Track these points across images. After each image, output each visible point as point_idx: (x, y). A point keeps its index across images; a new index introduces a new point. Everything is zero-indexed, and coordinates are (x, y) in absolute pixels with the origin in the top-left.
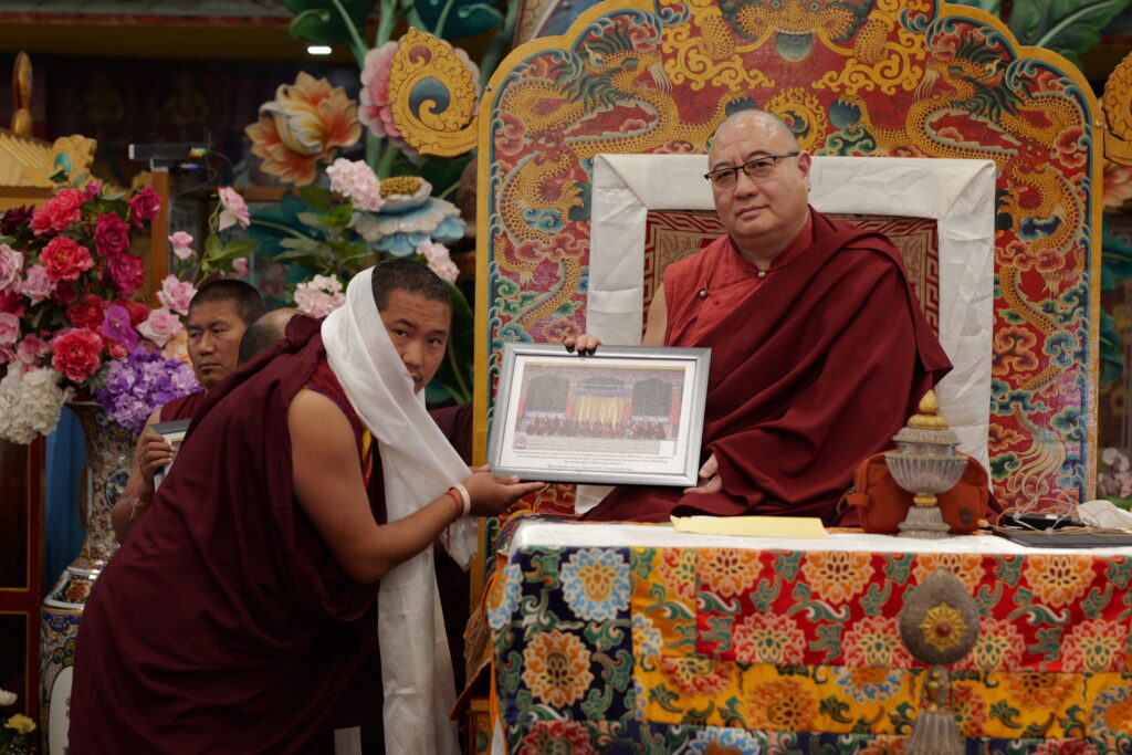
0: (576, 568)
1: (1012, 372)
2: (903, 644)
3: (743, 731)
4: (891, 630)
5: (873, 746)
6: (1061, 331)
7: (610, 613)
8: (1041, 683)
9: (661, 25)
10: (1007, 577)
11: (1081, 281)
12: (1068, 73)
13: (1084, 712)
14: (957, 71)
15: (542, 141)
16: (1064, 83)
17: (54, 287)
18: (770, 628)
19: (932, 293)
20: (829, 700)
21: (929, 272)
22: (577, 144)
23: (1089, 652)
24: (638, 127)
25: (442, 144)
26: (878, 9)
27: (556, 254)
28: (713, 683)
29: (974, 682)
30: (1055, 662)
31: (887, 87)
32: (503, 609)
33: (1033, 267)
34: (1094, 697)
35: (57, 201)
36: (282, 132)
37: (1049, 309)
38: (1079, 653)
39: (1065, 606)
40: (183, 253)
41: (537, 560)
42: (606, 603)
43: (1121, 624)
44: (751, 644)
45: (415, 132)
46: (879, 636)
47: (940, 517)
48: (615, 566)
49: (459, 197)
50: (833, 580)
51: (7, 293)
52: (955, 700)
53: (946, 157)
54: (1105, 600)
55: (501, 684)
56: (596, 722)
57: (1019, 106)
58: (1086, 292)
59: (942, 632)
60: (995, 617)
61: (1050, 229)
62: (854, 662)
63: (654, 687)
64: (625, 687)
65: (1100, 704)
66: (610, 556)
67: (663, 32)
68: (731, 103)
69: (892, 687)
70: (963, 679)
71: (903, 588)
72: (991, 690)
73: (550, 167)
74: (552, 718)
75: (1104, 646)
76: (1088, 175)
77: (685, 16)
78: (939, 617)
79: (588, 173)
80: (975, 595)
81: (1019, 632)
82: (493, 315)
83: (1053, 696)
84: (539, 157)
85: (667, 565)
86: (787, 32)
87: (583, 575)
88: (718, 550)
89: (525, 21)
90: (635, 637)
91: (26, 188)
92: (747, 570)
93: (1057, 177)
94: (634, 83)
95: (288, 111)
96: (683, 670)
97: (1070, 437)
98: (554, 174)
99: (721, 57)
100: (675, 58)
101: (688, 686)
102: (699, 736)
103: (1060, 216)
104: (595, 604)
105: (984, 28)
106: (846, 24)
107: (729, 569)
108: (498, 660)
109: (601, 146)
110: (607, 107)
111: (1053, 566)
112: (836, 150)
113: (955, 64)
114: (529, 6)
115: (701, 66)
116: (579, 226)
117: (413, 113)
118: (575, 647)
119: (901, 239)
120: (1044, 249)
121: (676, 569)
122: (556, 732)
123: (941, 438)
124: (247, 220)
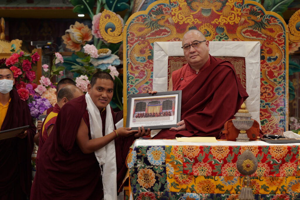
0: (151, 152)
1: (266, 97)
2: (238, 170)
3: (196, 194)
4: (234, 166)
5: (230, 197)
6: (278, 86)
7: (160, 163)
8: (274, 179)
9: (171, 7)
10: (265, 152)
11: (283, 73)
12: (279, 18)
13: (285, 186)
14: (250, 18)
15: (140, 39)
16: (278, 21)
18: (202, 166)
19: (244, 77)
20: (218, 185)
21: (243, 71)
23: (287, 171)
24: (165, 34)
25: (114, 40)
26: (228, 2)
27: (144, 69)
28: (188, 181)
29: (257, 180)
30: (278, 174)
31: (231, 23)
32: (132, 163)
33: (271, 69)
34: (289, 183)
35: (12, 57)
36: (72, 37)
37: (275, 81)
38: (284, 171)
39: (280, 159)
40: (46, 70)
41: (140, 150)
42: (159, 161)
43: (295, 163)
44: (198, 171)
45: (106, 37)
46: (231, 168)
47: (247, 136)
48: (161, 151)
49: (119, 54)
50: (219, 153)
52: (252, 184)
53: (247, 41)
54: (291, 157)
55: (132, 182)
56: (157, 192)
57: (266, 27)
58: (285, 76)
59: (248, 167)
60: (262, 162)
61: (275, 59)
62: (225, 175)
63: (172, 183)
64: (165, 183)
65: (290, 184)
66: (160, 148)
67: (172, 9)
68: (190, 28)
69: (235, 181)
70: (254, 179)
71: (238, 155)
72: (261, 181)
73: (142, 45)
74: (145, 191)
75: (291, 169)
76: (285, 45)
77: (177, 5)
78: (247, 163)
79: (152, 47)
80: (256, 157)
81: (268, 166)
82: (128, 85)
83: (277, 183)
84: (139, 43)
85: (175, 150)
86: (205, 9)
88: (188, 146)
89: (135, 7)
90: (167, 169)
92: (196, 151)
93: (276, 46)
94: (164, 22)
95: (73, 32)
96: (180, 178)
97: (281, 114)
98: (143, 47)
99: (187, 15)
100: (175, 16)
101: (181, 182)
102: (184, 195)
103: (277, 56)
104: (156, 161)
105: (256, 6)
106: (220, 6)
107: (191, 151)
108: (131, 176)
109: (156, 40)
110: (157, 29)
111: (277, 149)
112: (218, 39)
113: (249, 16)
114: (136, 3)
115: (182, 18)
116: (150, 61)
117: (106, 32)
118: (151, 172)
119: (236, 63)
120: (273, 65)
121: (177, 151)
122: (146, 195)
123: (247, 115)
124: (63, 61)
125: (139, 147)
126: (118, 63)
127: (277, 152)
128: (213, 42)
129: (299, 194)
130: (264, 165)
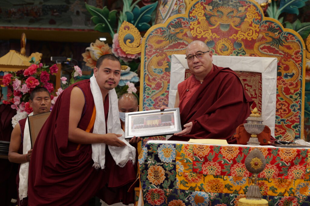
0: (162, 149)
1: (281, 113)
2: (247, 171)
3: (205, 192)
4: (244, 167)
5: (239, 197)
6: (294, 103)
7: (170, 161)
8: (283, 182)
9: (190, 21)
10: (274, 154)
11: (300, 90)
12: (296, 35)
13: (294, 189)
14: (268, 34)
15: (158, 51)
16: (296, 38)
17: (29, 90)
18: (212, 165)
19: (260, 92)
20: (227, 185)
21: (259, 87)
22: (167, 52)
23: (295, 174)
24: (183, 47)
25: (132, 51)
26: (247, 18)
27: (161, 80)
28: (197, 180)
29: (265, 181)
30: (287, 176)
31: (249, 38)
32: (142, 159)
33: (287, 86)
34: (297, 185)
35: (31, 67)
36: (91, 55)
37: (291, 97)
38: (293, 174)
39: (289, 161)
40: (64, 82)
41: (151, 146)
42: (169, 158)
43: (304, 166)
44: (207, 170)
45: (125, 48)
46: (240, 168)
47: (258, 140)
48: (172, 149)
50: (229, 154)
52: (260, 186)
53: (264, 57)
54: (300, 160)
55: (142, 178)
56: (166, 189)
57: (284, 44)
58: (301, 93)
59: (256, 165)
60: (271, 164)
61: (291, 76)
62: (234, 175)
63: (181, 180)
64: (173, 181)
65: (298, 187)
66: (170, 146)
67: (190, 23)
68: (208, 42)
69: (244, 182)
70: (262, 180)
71: (246, 156)
72: (270, 183)
73: (160, 57)
74: (155, 188)
75: (299, 172)
76: (302, 62)
77: (196, 19)
78: (255, 161)
79: (170, 59)
80: (266, 158)
81: (277, 168)
82: (144, 96)
83: (286, 185)
84: (157, 55)
85: (186, 149)
86: (223, 24)
87: (163, 151)
88: (199, 145)
90: (177, 167)
91: (23, 66)
92: (206, 150)
93: (293, 63)
94: (183, 36)
95: (93, 50)
96: (189, 176)
97: (296, 131)
98: (161, 59)
99: (205, 30)
100: (193, 30)
101: (190, 180)
102: (193, 193)
103: (294, 73)
104: (166, 158)
105: (275, 23)
106: (238, 22)
107: (201, 150)
108: (141, 172)
109: (174, 52)
110: (175, 42)
111: (286, 151)
112: (235, 54)
113: (267, 32)
114: (157, 22)
115: (200, 32)
116: (167, 73)
117: (124, 42)
118: (161, 169)
119: (252, 78)
120: (290, 81)
121: (188, 150)
122: (155, 192)
123: (259, 119)
124: (81, 75)
125: (150, 144)
126: (137, 80)
127: (286, 154)
128: (230, 57)
129: (307, 197)
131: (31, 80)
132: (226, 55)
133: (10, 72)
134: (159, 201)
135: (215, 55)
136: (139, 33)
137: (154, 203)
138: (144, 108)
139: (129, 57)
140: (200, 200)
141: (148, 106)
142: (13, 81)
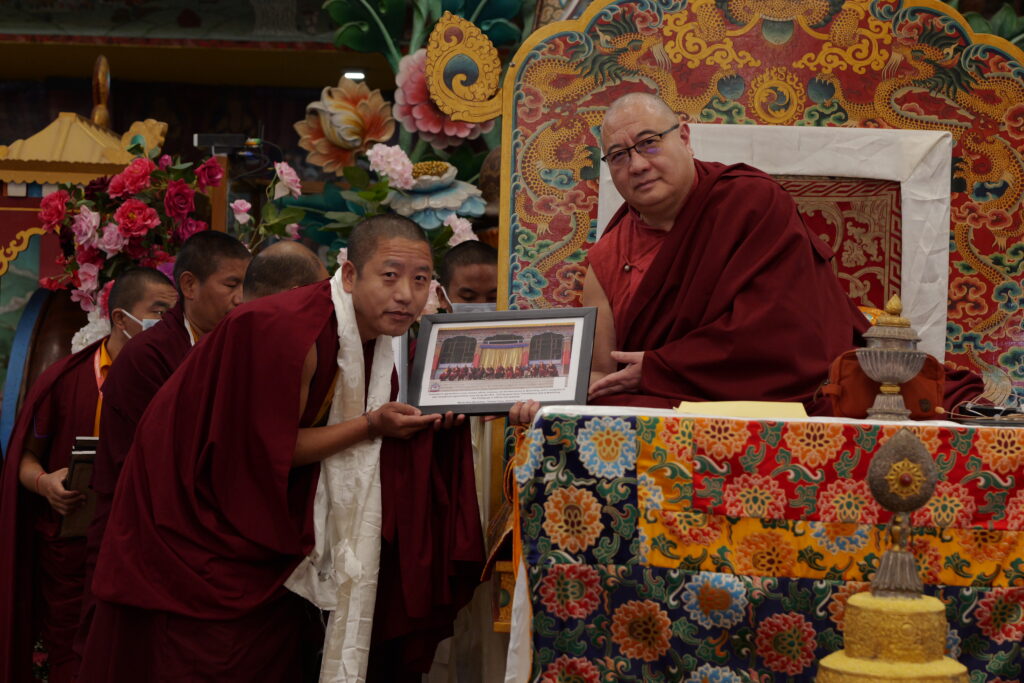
0: (591, 434)
1: (965, 316)
2: (870, 503)
3: (732, 576)
4: (860, 491)
5: (844, 590)
6: (1008, 281)
7: (619, 472)
8: (989, 540)
9: (662, 12)
10: (960, 447)
12: (1015, 57)
14: (920, 54)
15: (558, 110)
16: (1013, 66)
17: (126, 242)
18: (756, 487)
20: (806, 550)
21: (893, 227)
22: (588, 113)
25: (472, 112)
27: (570, 208)
28: (707, 534)
29: (931, 537)
30: (1002, 521)
31: (858, 68)
32: (528, 466)
33: (984, 225)
35: (131, 169)
36: (326, 127)
37: (998, 262)
39: (1010, 472)
40: (243, 218)
41: (557, 425)
42: (616, 463)
44: (740, 501)
45: (447, 101)
46: (849, 496)
47: (903, 403)
48: (624, 432)
50: (811, 447)
51: (86, 248)
52: (915, 552)
53: (908, 128)
55: (525, 530)
56: (606, 565)
57: (973, 85)
59: (905, 482)
60: (949, 481)
61: (999, 192)
62: (828, 518)
63: (656, 537)
64: (631, 536)
66: (619, 423)
67: (664, 17)
68: (722, 80)
69: (861, 540)
70: (921, 534)
71: (871, 455)
72: (946, 544)
73: (564, 132)
74: (567, 562)
77: (683, 4)
78: (902, 470)
80: (933, 461)
81: (970, 494)
82: (513, 260)
83: (999, 550)
84: (555, 124)
85: (669, 433)
86: (772, 19)
87: (595, 439)
88: (712, 420)
90: (640, 493)
91: (105, 165)
92: (737, 437)
93: (1005, 147)
94: (638, 60)
95: (331, 110)
96: (681, 522)
97: (1015, 373)
98: (568, 139)
99: (714, 39)
100: (675, 41)
101: (685, 536)
102: (693, 579)
103: (1008, 181)
104: (606, 464)
105: (943, 17)
106: (823, 12)
107: (721, 436)
108: (523, 509)
110: (614, 82)
111: (1000, 438)
112: (813, 121)
113: (917, 48)
114: (542, 19)
115: (696, 47)
116: (589, 184)
117: (447, 85)
118: (589, 501)
119: (869, 198)
120: (994, 210)
121: (676, 435)
122: (571, 574)
123: (904, 334)
124: (298, 191)
125: (551, 416)
126: (479, 209)
127: (999, 448)
128: (796, 128)
130: (957, 490)
131: (131, 211)
132: (782, 124)
133: (62, 187)
134: (584, 605)
135: (747, 123)
136: (495, 52)
137: (566, 612)
138: (512, 301)
139: (450, 132)
140: (715, 600)
141: (526, 293)
142: (76, 214)
